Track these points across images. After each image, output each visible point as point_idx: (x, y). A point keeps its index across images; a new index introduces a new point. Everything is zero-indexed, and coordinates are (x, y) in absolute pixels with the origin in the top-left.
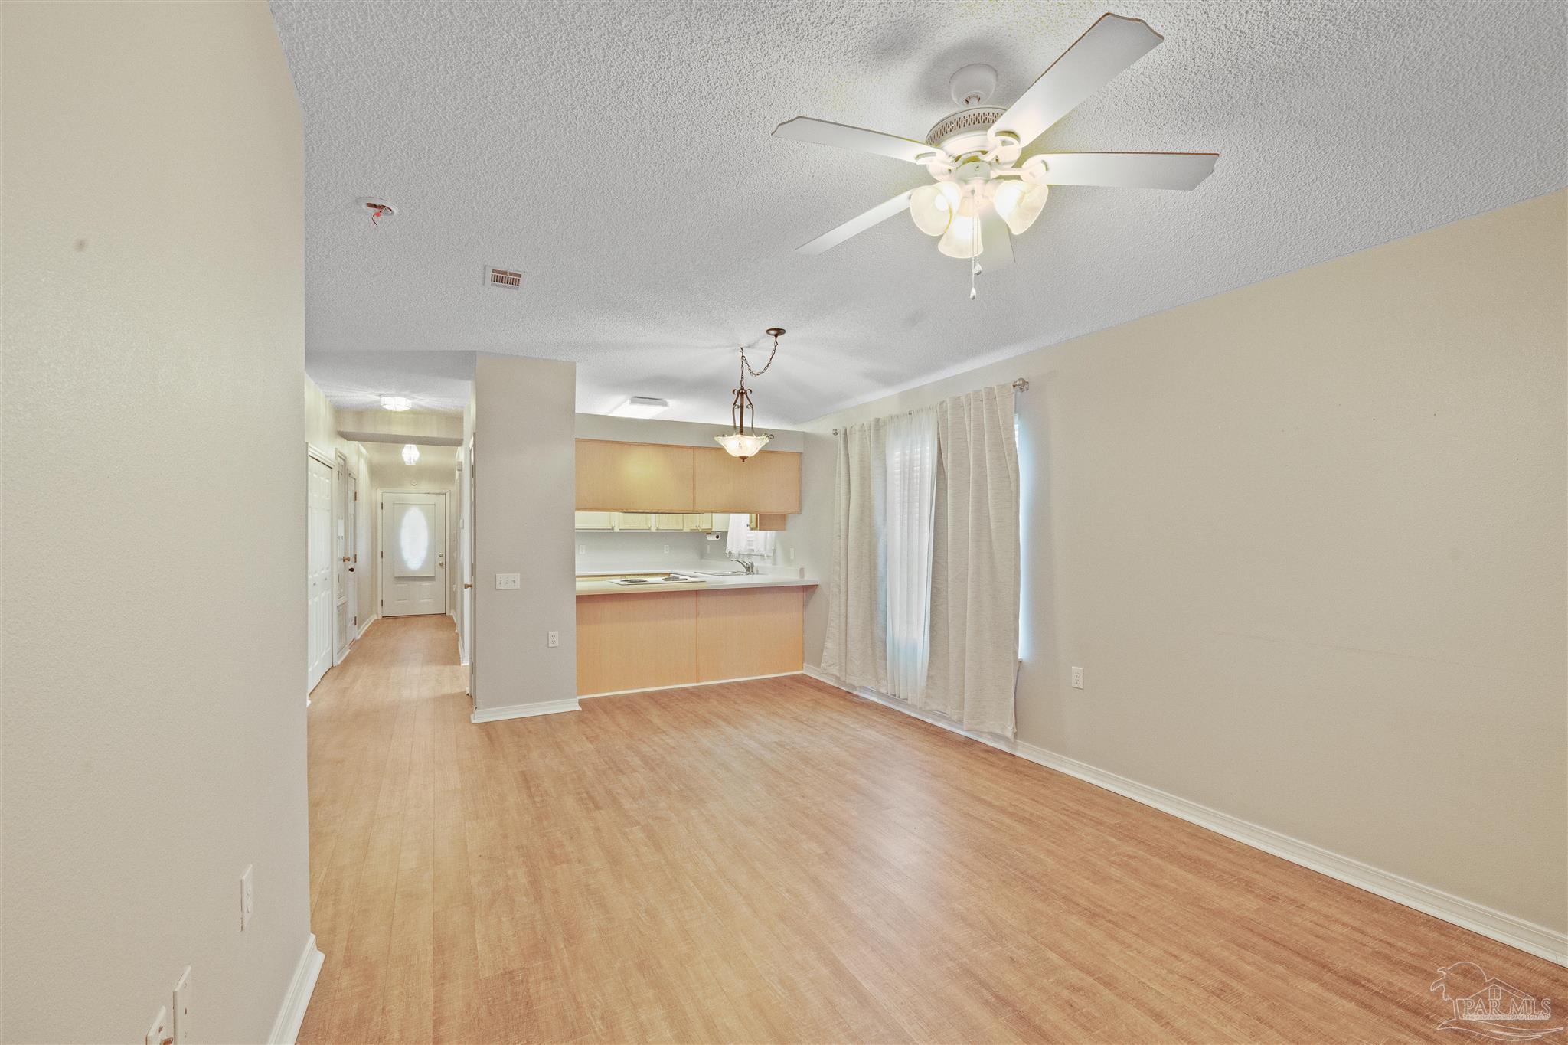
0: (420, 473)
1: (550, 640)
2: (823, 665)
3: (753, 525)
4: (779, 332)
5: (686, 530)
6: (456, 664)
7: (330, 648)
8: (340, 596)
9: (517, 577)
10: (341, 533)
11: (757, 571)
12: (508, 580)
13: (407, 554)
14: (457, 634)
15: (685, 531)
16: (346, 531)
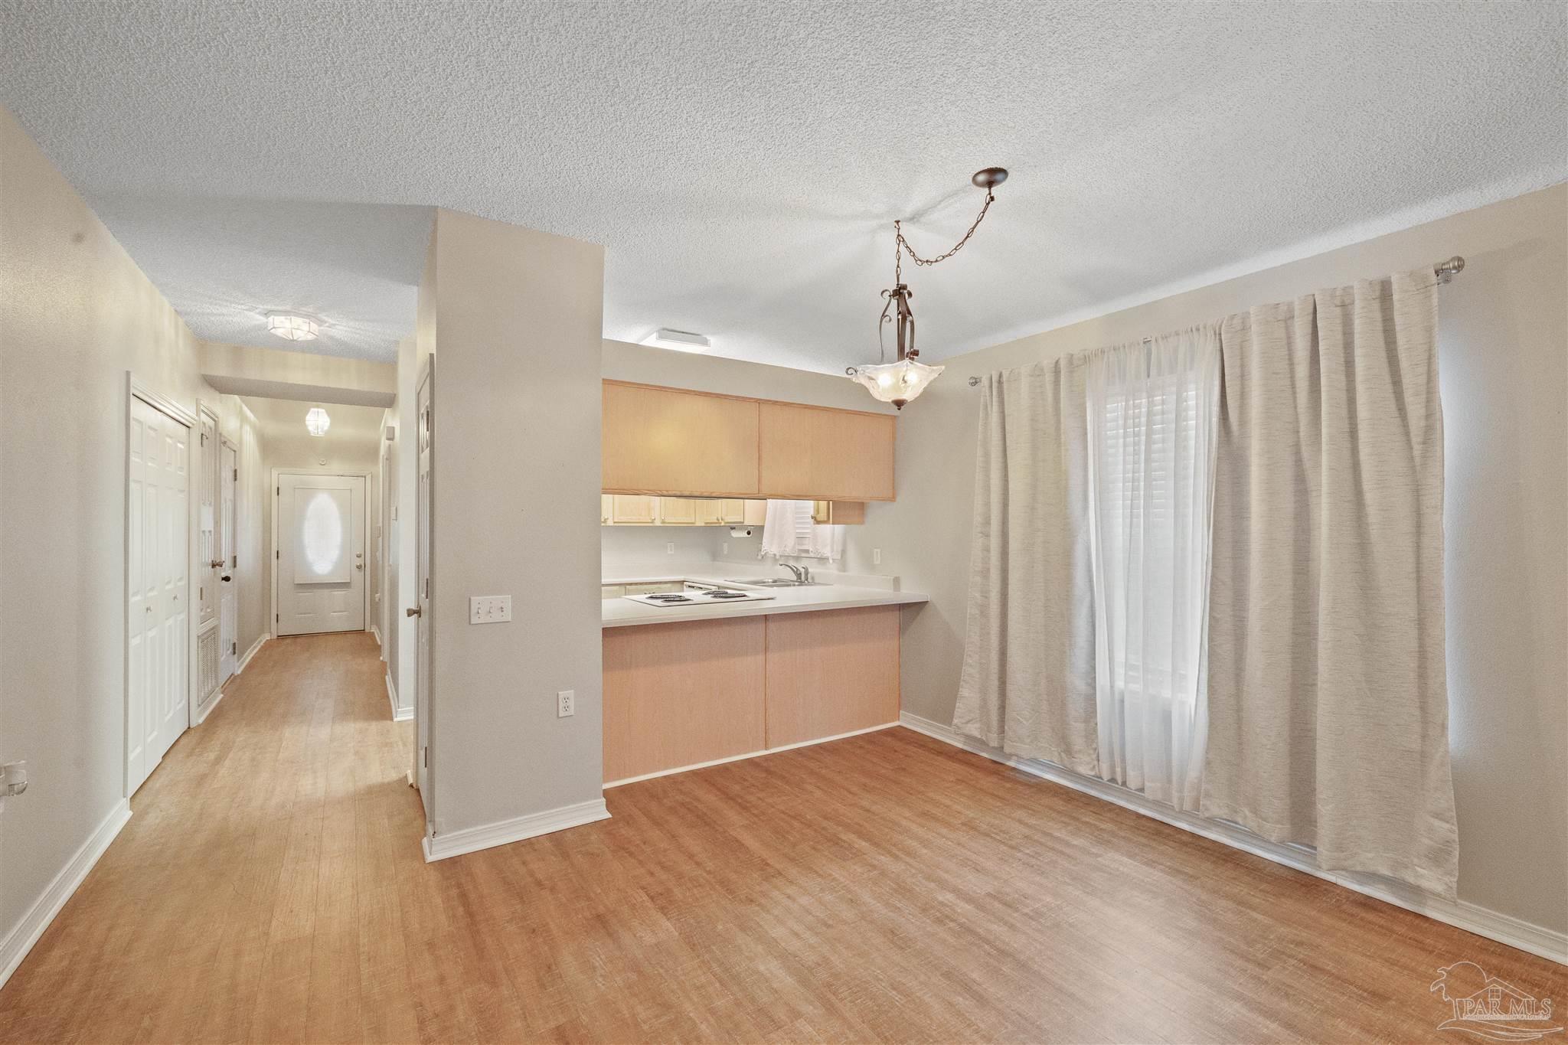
0: (330, 450)
1: (561, 705)
2: (955, 721)
3: (822, 516)
4: (993, 176)
5: (700, 523)
6: (386, 719)
7: (184, 702)
8: (203, 620)
9: (507, 600)
10: (208, 524)
11: (813, 578)
12: (490, 607)
13: (311, 555)
14: (384, 663)
15: (697, 524)
16: (217, 523)
